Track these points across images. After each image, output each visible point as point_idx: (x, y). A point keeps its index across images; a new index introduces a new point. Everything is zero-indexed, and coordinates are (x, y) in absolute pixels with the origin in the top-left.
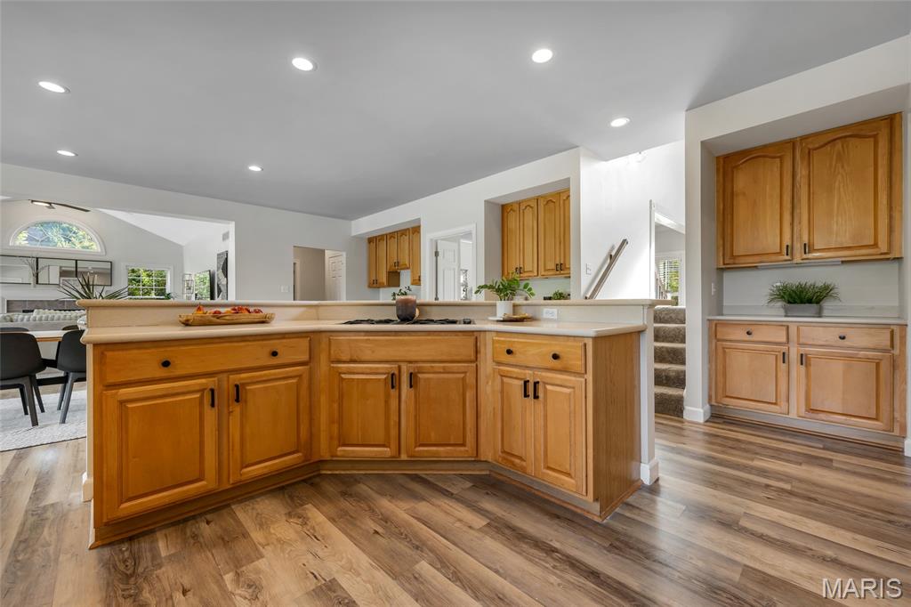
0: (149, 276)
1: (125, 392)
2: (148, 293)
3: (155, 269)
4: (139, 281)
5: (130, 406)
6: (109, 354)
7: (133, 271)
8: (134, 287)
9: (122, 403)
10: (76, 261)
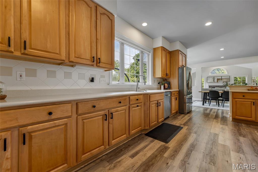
0: (240, 78)
1: (236, 100)
2: (240, 83)
3: (242, 76)
4: (237, 80)
5: (237, 102)
6: (234, 94)
7: (235, 77)
8: (236, 82)
9: (236, 101)
10: (222, 77)
